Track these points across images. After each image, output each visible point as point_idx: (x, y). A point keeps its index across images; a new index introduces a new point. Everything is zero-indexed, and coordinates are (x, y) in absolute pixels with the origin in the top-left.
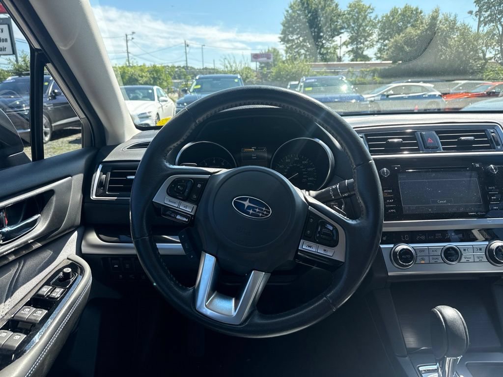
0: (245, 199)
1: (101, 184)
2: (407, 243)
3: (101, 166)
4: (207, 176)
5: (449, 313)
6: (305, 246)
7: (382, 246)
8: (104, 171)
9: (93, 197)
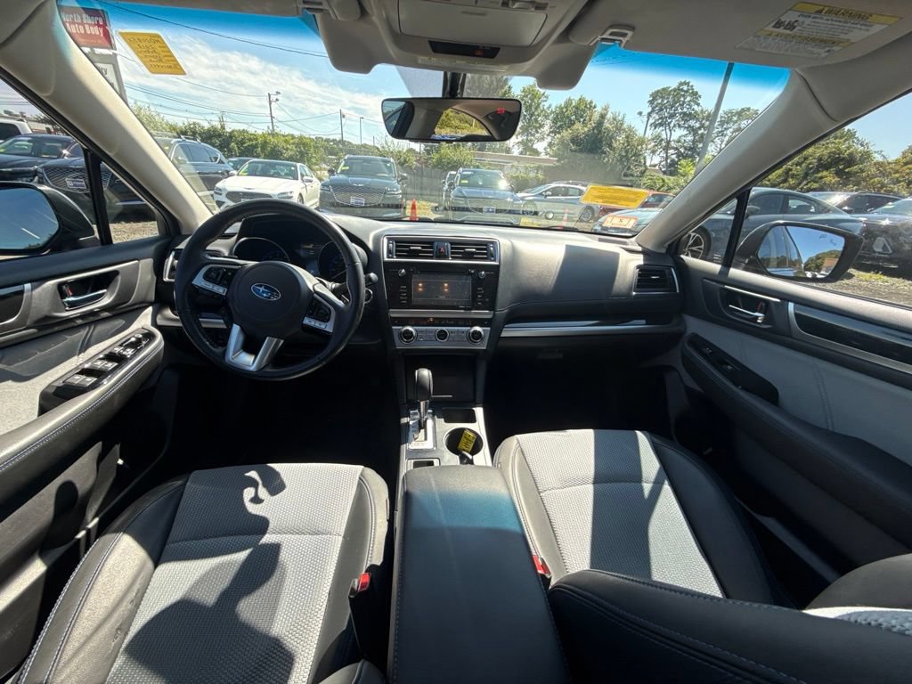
0: (261, 286)
1: (173, 268)
2: (412, 326)
3: (173, 253)
4: (237, 267)
5: (426, 373)
6: (307, 321)
7: (394, 327)
8: (175, 258)
9: (166, 279)
